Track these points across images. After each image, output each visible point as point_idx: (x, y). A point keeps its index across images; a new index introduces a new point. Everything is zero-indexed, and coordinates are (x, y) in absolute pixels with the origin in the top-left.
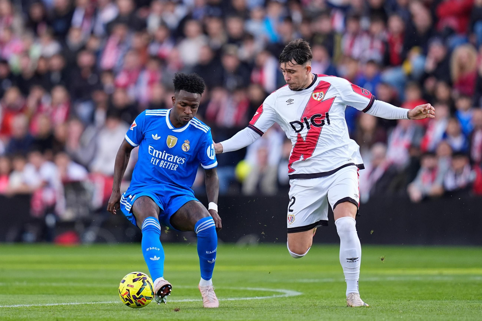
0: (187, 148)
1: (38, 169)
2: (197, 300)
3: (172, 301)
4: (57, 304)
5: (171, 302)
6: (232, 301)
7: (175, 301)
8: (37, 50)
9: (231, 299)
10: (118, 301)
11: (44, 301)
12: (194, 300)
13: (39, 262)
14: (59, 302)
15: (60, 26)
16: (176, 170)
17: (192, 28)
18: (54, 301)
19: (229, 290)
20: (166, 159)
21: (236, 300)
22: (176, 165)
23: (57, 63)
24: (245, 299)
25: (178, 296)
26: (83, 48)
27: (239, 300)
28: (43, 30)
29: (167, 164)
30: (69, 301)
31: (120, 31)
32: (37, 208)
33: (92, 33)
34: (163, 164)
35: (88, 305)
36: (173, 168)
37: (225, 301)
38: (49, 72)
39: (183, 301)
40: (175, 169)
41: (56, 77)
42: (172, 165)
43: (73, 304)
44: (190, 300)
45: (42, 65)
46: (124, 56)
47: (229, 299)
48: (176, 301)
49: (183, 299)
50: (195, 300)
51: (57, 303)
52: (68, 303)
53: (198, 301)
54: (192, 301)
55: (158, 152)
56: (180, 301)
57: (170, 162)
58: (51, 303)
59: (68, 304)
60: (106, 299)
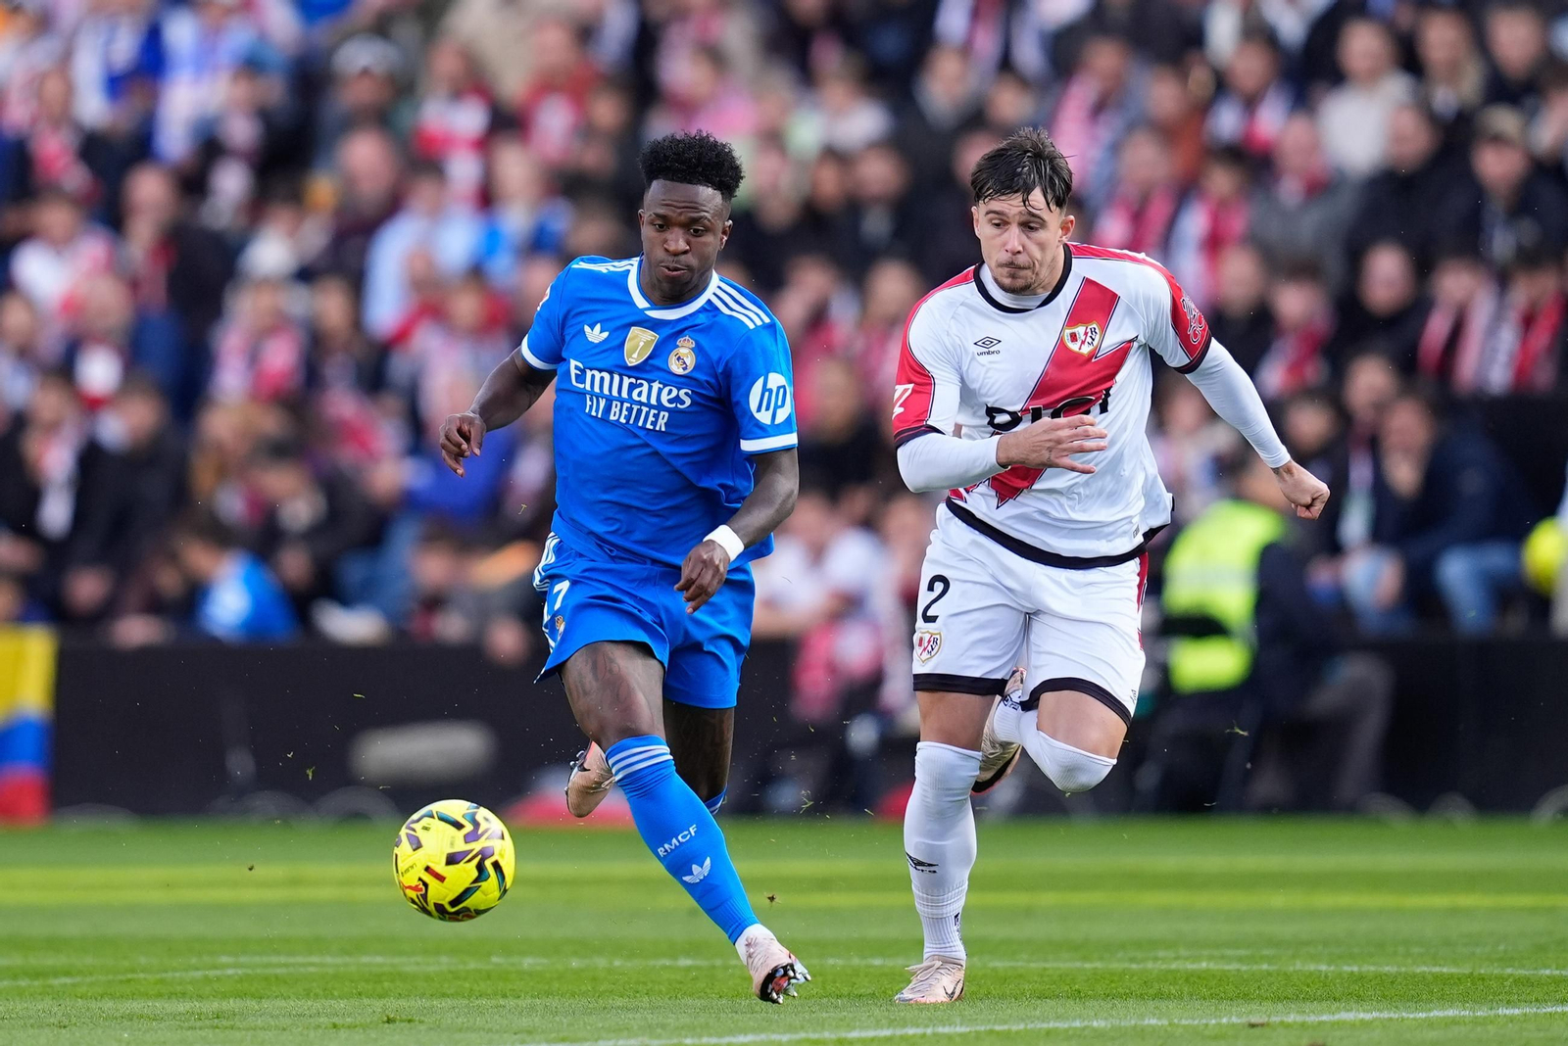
0: (684, 363)
1: (817, 554)
2: (1385, 1015)
3: (1299, 1019)
4: (886, 1033)
5: (1295, 1022)
6: (1511, 1019)
7: (1307, 1019)
8: (808, 131)
9: (1509, 1012)
10: (1106, 1019)
11: (841, 1020)
12: (1375, 1014)
13: (824, 884)
14: (896, 1023)
15: (890, 43)
16: (663, 429)
17: (1362, 44)
18: (878, 1021)
19: (1501, 979)
20: (625, 395)
21: (1525, 1015)
22: (662, 413)
23: (880, 174)
24: (1559, 1010)
25: (1321, 999)
26: (975, 119)
27: (1536, 1014)
28: (830, 57)
29: (630, 410)
30: (930, 1019)
31: (1104, 58)
32: (814, 690)
33: (1006, 64)
34: (621, 411)
35: (998, 1033)
36: (654, 424)
37: (1485, 1018)
38: (854, 206)
39: (1337, 1017)
40: (661, 425)
41: (876, 225)
42: (648, 414)
43: (947, 1030)
44: (1362, 1015)
45: (830, 184)
46: (1115, 149)
47: (1503, 1011)
48: (1312, 1019)
49: (1338, 1010)
50: (1381, 1016)
51: (888, 1028)
52: (927, 1026)
53: (1391, 1019)
54: (1368, 1016)
55: (598, 375)
56: (1324, 1018)
57: (640, 403)
58: (867, 1028)
59: (929, 1031)
60: (1060, 1010)
